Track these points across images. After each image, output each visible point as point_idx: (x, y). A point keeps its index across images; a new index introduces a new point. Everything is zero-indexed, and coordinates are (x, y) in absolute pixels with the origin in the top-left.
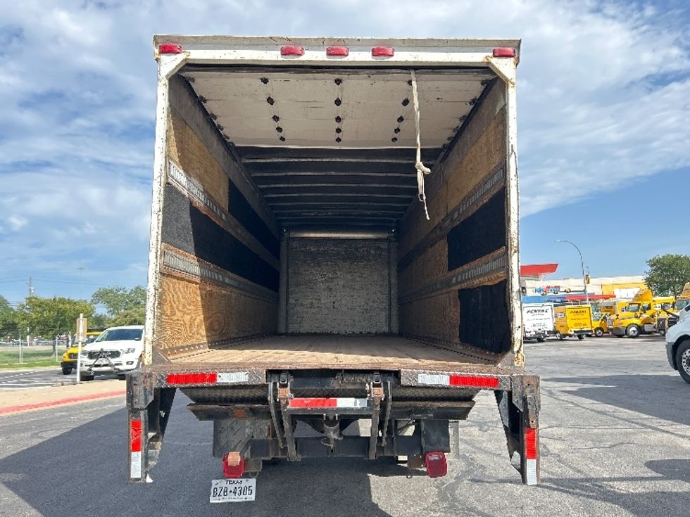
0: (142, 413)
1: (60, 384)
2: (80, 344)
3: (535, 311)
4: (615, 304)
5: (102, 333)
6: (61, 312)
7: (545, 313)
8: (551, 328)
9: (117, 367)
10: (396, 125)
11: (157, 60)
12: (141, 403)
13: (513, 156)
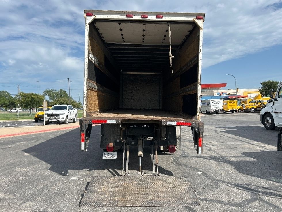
0: (84, 131)
1: (38, 125)
2: (45, 111)
3: (216, 102)
4: (247, 100)
5: (51, 107)
6: (33, 99)
7: (219, 103)
8: (221, 108)
9: (58, 120)
10: (164, 38)
11: (85, 18)
12: (84, 128)
13: (200, 53)
